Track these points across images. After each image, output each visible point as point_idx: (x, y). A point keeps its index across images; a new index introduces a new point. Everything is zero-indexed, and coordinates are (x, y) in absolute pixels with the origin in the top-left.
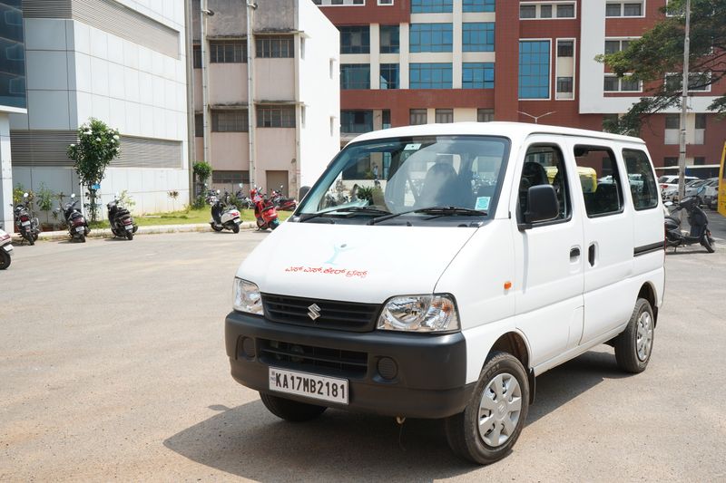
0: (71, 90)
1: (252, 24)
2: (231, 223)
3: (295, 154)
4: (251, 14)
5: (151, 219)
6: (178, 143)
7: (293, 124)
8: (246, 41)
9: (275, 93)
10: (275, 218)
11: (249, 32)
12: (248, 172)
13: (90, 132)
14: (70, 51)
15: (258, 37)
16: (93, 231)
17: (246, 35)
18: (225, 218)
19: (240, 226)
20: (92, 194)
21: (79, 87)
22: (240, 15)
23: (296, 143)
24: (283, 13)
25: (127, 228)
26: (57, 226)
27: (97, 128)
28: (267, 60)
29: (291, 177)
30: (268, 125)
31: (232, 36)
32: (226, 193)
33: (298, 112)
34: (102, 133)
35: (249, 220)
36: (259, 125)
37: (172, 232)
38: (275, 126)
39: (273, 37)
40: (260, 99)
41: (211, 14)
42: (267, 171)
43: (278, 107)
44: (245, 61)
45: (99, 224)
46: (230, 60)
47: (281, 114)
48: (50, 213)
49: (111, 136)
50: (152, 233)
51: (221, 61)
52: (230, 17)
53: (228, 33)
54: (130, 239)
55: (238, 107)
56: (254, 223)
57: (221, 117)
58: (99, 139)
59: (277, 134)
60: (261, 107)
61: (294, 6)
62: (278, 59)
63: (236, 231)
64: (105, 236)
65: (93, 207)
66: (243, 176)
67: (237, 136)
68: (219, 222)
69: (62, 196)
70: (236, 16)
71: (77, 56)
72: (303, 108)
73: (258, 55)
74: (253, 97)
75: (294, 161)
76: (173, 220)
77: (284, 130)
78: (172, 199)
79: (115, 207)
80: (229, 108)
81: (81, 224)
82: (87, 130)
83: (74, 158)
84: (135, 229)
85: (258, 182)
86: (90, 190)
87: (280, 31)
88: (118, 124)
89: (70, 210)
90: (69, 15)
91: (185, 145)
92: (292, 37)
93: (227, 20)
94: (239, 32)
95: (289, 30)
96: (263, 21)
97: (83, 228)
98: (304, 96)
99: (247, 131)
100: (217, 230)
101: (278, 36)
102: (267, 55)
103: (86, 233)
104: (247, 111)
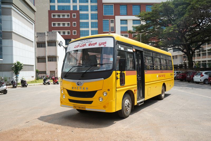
0: (12, 55)
1: (47, 39)
2: (48, 83)
3: (57, 67)
4: (46, 37)
5: (29, 82)
6: (33, 66)
7: (56, 61)
8: (45, 43)
9: (52, 54)
10: (58, 81)
11: (46, 41)
12: (46, 71)
13: (17, 64)
14: (12, 46)
15: (48, 42)
16: (18, 85)
17: (45, 42)
18: (47, 82)
19: (50, 83)
20: (17, 77)
21: (14, 54)
22: (44, 37)
23: (57, 65)
24: (54, 37)
25: (26, 85)
26: (8, 85)
27: (18, 63)
28: (50, 47)
29: (56, 72)
30: (50, 61)
31: (42, 42)
32: (42, 76)
33: (57, 58)
34: (19, 64)
35: (52, 82)
36: (48, 61)
37: (35, 85)
38: (52, 61)
39: (51, 42)
40: (49, 55)
41: (37, 37)
42: (50, 71)
43: (52, 57)
44: (45, 47)
45: (18, 84)
46: (42, 47)
47: (53, 58)
48: (7, 82)
49: (21, 65)
50: (30, 85)
51: (40, 47)
52: (42, 38)
53: (41, 41)
54: (26, 87)
55: (44, 57)
56: (53, 83)
57: (39, 59)
58: (19, 65)
59: (52, 63)
60: (49, 57)
61: (56, 35)
62: (52, 47)
63: (49, 84)
64: (20, 86)
65: (17, 80)
66: (45, 72)
67: (43, 64)
68: (45, 83)
69: (10, 78)
70: (43, 37)
71: (14, 48)
72: (58, 57)
73: (48, 46)
74: (47, 55)
75: (56, 69)
76: (34, 83)
77: (54, 62)
78: (32, 78)
79: (22, 80)
80: (41, 57)
81: (16, 84)
82: (16, 63)
83: (13, 70)
84: (27, 85)
85: (48, 74)
86: (16, 76)
87: (53, 41)
88: (23, 62)
89: (13, 81)
90: (12, 39)
91: (34, 66)
92: (56, 42)
93: (41, 38)
94: (43, 41)
95: (55, 40)
96: (49, 38)
97: (16, 85)
98: (58, 55)
99: (46, 62)
100: (44, 84)
101: (53, 42)
102: (50, 46)
103: (17, 86)
104: (46, 58)
